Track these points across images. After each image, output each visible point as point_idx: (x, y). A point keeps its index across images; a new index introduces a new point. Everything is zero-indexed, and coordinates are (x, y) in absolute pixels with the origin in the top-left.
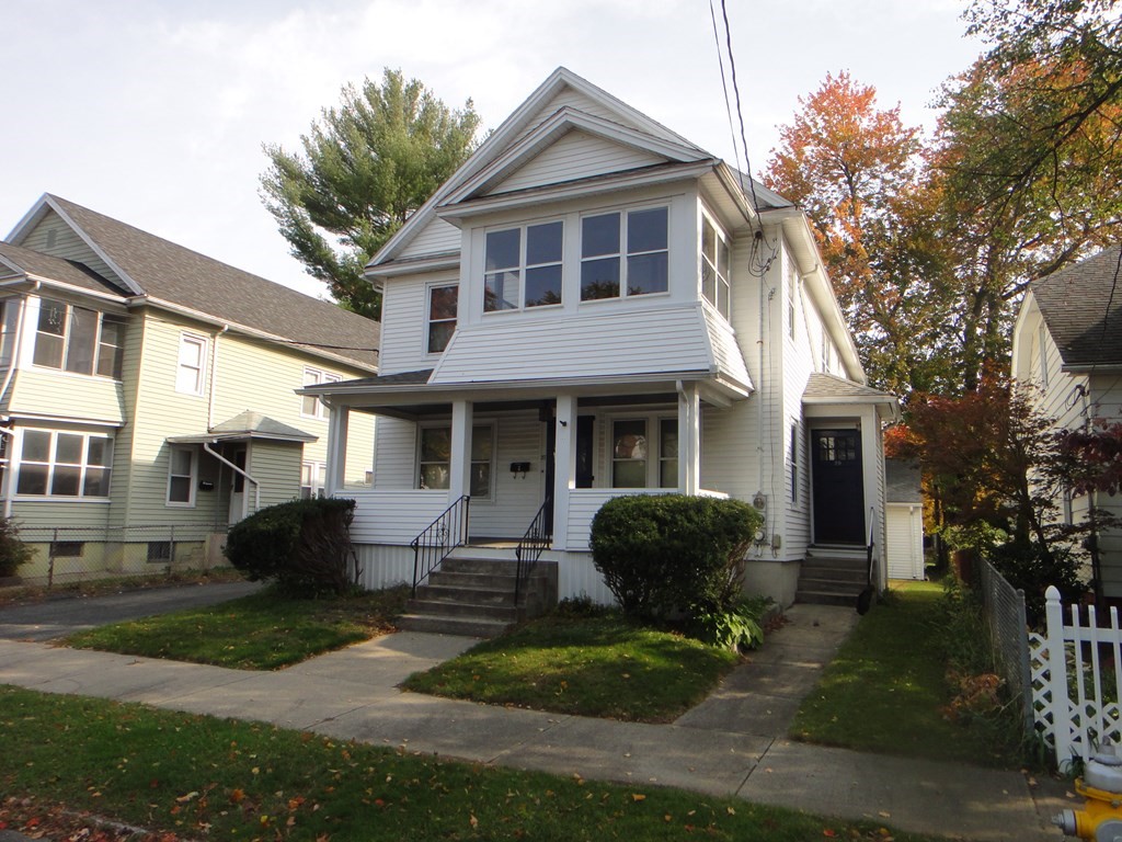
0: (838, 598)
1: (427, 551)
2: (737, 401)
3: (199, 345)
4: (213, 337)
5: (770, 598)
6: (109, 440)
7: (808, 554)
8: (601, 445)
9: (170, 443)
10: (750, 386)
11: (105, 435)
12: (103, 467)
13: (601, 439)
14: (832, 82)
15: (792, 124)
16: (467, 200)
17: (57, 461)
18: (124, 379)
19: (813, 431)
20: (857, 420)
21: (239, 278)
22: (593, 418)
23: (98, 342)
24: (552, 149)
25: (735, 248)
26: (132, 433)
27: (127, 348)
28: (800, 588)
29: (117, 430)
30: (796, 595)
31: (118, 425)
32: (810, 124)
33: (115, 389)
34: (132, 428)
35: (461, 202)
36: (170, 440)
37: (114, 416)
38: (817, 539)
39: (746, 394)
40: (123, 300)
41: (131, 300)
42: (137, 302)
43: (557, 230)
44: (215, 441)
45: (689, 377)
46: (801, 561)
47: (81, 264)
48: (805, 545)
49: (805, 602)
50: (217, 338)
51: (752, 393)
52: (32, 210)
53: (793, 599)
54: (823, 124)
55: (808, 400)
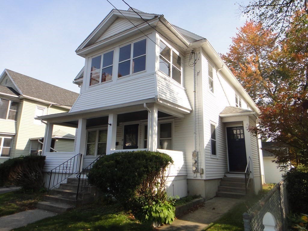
0: (233, 195)
1: (57, 175)
2: (186, 115)
3: (43, 110)
4: (48, 108)
5: (200, 195)
6: (12, 139)
7: (225, 176)
8: (141, 134)
9: (31, 140)
10: (190, 109)
11: (11, 138)
12: (9, 147)
13: (141, 132)
14: (248, 23)
15: (236, 37)
16: (85, 47)
17: (3, 146)
18: (17, 120)
19: (227, 128)
20: (242, 122)
21: (66, 92)
22: (138, 125)
23: (9, 109)
24: (112, 26)
25: (185, 58)
26: (17, 137)
27: (19, 111)
28: (219, 191)
29: (14, 136)
30: (216, 193)
31: (14, 134)
32: (241, 36)
33: (14, 124)
34: (17, 135)
35: (83, 48)
36: (31, 139)
37: (13, 132)
38: (231, 170)
39: (189, 112)
40: (17, 96)
41: (19, 97)
42: (21, 97)
43: (112, 54)
44: (41, 139)
45: (148, 102)
46: (221, 179)
47: (11, 88)
48: (224, 172)
49: (219, 197)
50: (49, 108)
51: (191, 111)
52: (2, 74)
53: (215, 195)
54: (246, 36)
55: (222, 115)
